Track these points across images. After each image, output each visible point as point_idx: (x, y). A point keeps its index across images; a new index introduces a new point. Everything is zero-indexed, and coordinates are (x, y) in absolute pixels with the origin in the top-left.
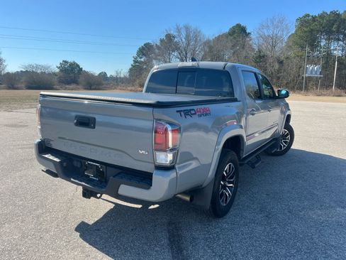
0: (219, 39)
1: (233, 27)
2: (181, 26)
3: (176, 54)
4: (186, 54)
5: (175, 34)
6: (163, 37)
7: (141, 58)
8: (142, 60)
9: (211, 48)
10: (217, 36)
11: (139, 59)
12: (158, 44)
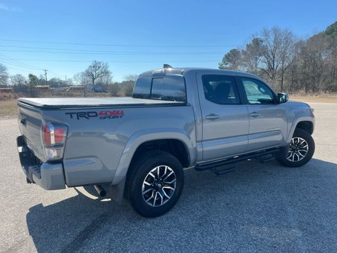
0: (313, 39)
1: (332, 26)
2: (270, 29)
3: (262, 58)
4: (274, 57)
5: (262, 38)
6: (250, 42)
7: (226, 64)
8: (228, 66)
9: (303, 49)
10: (312, 36)
11: (224, 66)
12: (245, 50)
